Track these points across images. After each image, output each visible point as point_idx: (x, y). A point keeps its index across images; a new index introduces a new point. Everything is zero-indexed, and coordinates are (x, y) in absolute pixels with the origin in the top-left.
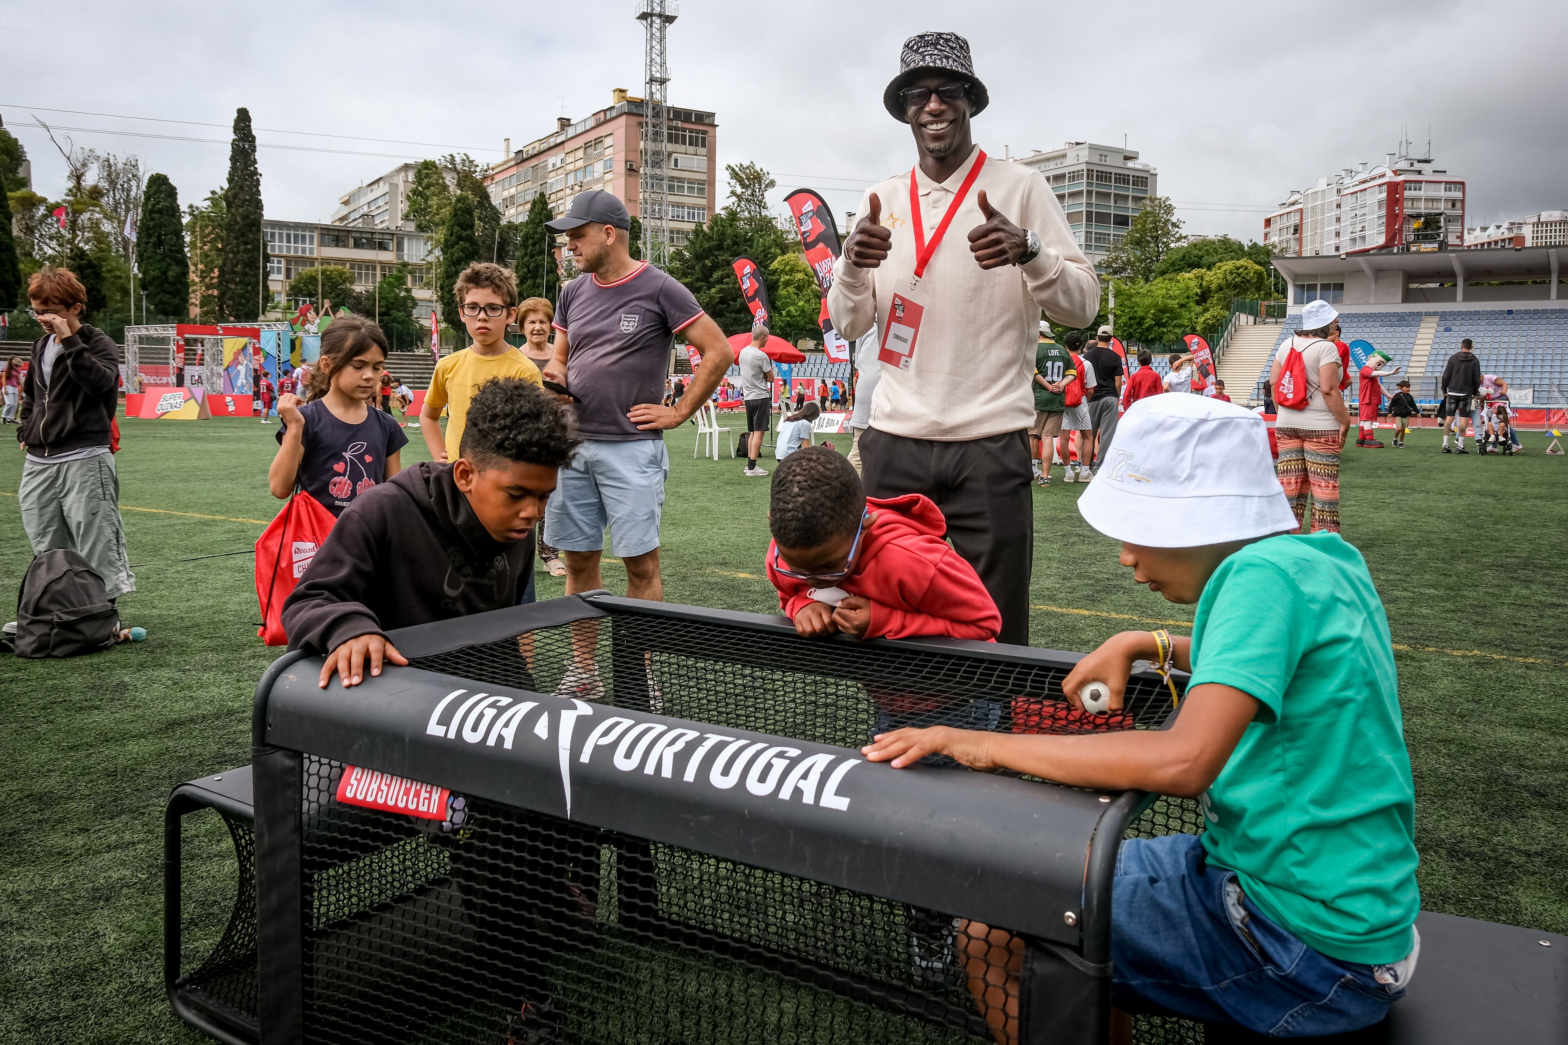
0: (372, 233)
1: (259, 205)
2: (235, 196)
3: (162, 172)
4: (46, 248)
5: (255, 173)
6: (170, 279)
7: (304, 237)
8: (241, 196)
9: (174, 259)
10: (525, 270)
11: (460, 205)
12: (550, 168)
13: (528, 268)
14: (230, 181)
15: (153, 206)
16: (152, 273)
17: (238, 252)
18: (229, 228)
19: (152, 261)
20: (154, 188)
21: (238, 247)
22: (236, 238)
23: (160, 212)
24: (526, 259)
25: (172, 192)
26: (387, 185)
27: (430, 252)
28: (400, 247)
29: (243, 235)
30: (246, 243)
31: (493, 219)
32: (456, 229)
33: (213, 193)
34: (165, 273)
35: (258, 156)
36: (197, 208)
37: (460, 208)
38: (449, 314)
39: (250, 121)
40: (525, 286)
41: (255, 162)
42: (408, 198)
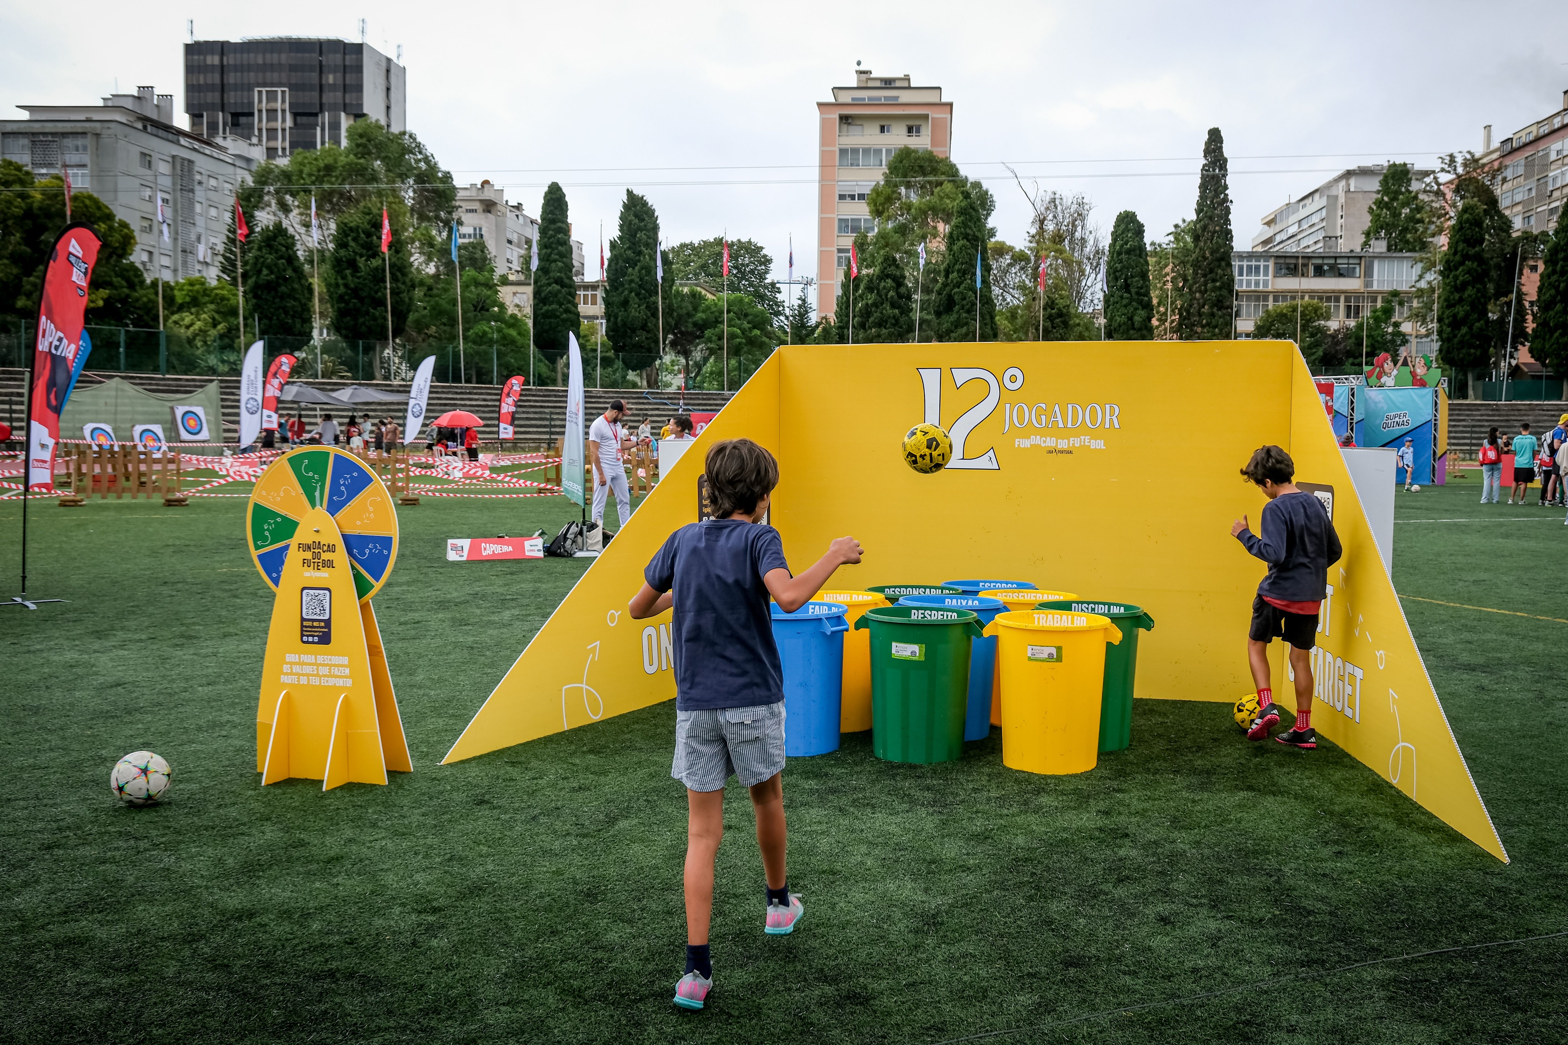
0: (1336, 258)
1: (1227, 235)
2: (1204, 228)
3: (1130, 209)
4: (1009, 298)
5: (1226, 200)
6: (1136, 325)
7: (1257, 268)
8: (1211, 228)
9: (1140, 302)
10: (1553, 292)
11: (1466, 216)
12: (1553, 156)
13: (1557, 288)
14: (1198, 212)
15: (1122, 246)
16: (1118, 319)
17: (1206, 291)
18: (1196, 265)
19: (1118, 306)
20: (1123, 226)
21: (1205, 285)
22: (1204, 276)
23: (1128, 252)
24: (1554, 278)
25: (1139, 230)
26: (1325, 198)
27: (1421, 277)
28: (1369, 273)
29: (1211, 271)
30: (1214, 281)
31: (1501, 229)
32: (1461, 246)
33: (1176, 226)
34: (1131, 319)
35: (1229, 180)
36: (1160, 245)
37: (1468, 220)
38: (1448, 352)
39: (1222, 142)
40: (1551, 313)
41: (1226, 187)
42: (1371, 211)
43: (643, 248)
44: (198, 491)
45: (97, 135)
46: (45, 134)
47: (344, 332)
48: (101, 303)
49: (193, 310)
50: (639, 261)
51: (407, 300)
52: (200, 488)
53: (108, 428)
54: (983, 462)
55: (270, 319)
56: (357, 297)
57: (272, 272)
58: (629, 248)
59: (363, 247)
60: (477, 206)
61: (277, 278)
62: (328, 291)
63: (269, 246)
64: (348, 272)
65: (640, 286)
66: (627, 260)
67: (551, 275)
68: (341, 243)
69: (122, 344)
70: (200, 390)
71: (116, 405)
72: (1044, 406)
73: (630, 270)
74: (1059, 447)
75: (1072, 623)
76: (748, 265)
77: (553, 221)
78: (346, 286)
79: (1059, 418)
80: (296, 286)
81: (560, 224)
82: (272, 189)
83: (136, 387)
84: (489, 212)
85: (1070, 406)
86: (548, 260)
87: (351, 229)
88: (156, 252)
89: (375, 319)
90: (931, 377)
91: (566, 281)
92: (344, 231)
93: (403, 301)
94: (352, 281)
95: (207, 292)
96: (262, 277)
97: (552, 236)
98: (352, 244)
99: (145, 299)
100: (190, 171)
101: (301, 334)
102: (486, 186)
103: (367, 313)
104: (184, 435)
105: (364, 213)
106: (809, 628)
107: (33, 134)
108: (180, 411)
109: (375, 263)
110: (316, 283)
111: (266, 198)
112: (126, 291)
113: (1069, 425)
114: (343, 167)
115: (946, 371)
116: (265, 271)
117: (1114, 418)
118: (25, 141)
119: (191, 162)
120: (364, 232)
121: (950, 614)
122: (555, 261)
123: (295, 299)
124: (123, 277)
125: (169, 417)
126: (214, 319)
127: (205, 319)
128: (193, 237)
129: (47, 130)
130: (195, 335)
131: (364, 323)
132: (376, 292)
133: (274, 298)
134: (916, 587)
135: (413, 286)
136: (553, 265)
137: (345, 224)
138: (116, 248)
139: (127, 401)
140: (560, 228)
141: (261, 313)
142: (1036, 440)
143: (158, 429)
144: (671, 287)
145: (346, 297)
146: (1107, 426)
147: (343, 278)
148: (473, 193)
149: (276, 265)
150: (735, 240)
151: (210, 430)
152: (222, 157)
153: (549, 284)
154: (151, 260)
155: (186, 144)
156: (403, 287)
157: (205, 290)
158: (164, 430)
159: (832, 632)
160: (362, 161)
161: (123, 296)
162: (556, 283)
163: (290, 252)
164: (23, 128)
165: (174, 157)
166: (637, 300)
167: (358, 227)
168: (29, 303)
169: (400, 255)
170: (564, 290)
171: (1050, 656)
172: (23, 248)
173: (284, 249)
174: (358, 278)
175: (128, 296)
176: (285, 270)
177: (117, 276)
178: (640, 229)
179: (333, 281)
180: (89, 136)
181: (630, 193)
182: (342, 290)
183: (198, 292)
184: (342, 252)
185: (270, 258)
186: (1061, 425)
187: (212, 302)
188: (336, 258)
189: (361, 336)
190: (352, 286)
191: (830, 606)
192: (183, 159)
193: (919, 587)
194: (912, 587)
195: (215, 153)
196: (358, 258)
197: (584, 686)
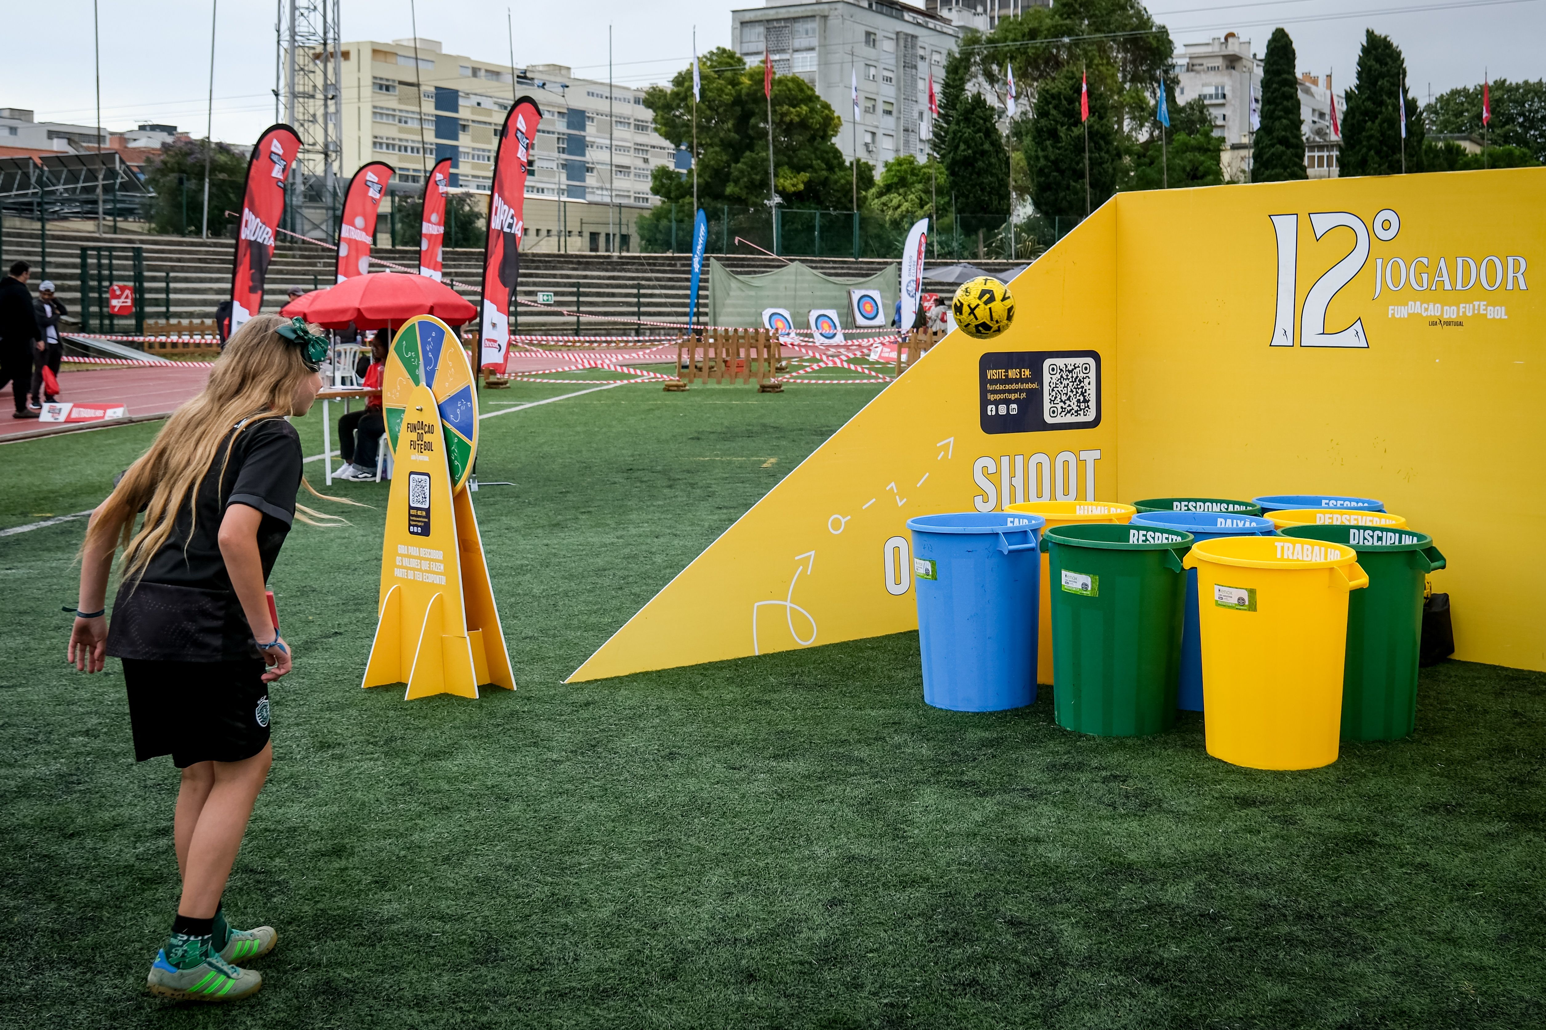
43: (1385, 97)
44: (792, 377)
45: (825, 17)
46: (778, 20)
47: (1044, 208)
48: (801, 187)
49: (901, 191)
50: (1381, 112)
51: (1110, 170)
52: (794, 374)
53: (786, 313)
54: (1348, 338)
55: (967, 197)
56: (1058, 170)
57: (969, 147)
58: (1368, 99)
59: (1064, 115)
60: (1219, 62)
61: (974, 153)
62: (1029, 164)
63: (967, 120)
64: (1048, 143)
65: (1381, 142)
66: (1366, 113)
67: (1275, 134)
68: (1042, 112)
69: (817, 228)
70: (879, 273)
71: (795, 290)
72: (1425, 261)
73: (1369, 124)
74: (1446, 317)
75: (1326, 558)
76: (1537, 111)
77: (1278, 73)
78: (1046, 158)
79: (1446, 277)
80: (993, 160)
81: (1285, 76)
82: (978, 59)
83: (814, 271)
84: (1234, 68)
85: (1460, 260)
86: (1271, 117)
87: (1053, 97)
88: (879, 133)
89: (1076, 193)
90: (1286, 226)
91: (1293, 141)
92: (1045, 99)
93: (1106, 172)
94: (1052, 153)
95: (914, 170)
96: (959, 152)
97: (1276, 90)
98: (1054, 112)
99: (843, 181)
100: (913, 47)
101: (998, 212)
102: (1230, 40)
103: (1068, 187)
104: (860, 321)
105: (1066, 77)
106: (981, 546)
107: (768, 21)
108: (856, 295)
109: (1076, 131)
110: (1017, 157)
111: (973, 69)
112: (825, 173)
113: (1459, 287)
114: (1048, 30)
115: (1303, 216)
116: (962, 146)
117: (1519, 275)
118: (760, 29)
119: (914, 37)
120: (1066, 99)
121: (1175, 537)
122: (1280, 118)
123: (992, 175)
124: (823, 160)
125: (846, 302)
126: (921, 199)
127: (912, 200)
128: (916, 115)
129: (780, 16)
130: (903, 217)
131: (1065, 198)
132: (1078, 164)
133: (971, 174)
134: (1217, 501)
135: (1119, 156)
136: (1277, 124)
137: (1047, 91)
138: (818, 130)
139: (806, 285)
140: (1286, 80)
141: (958, 191)
142: (1416, 307)
143: (832, 314)
144: (1420, 142)
145: (1046, 170)
146: (1510, 287)
147: (1043, 150)
148: (1216, 49)
149: (973, 139)
150: (1521, 82)
151: (886, 315)
152: (945, 30)
153: (1273, 145)
154: (874, 141)
155: (911, 19)
156: (1106, 156)
157: (914, 169)
158: (839, 315)
159: (1010, 552)
160: (1068, 22)
161: (822, 178)
162: (1281, 142)
163: (988, 124)
164: (759, 15)
165: (898, 33)
166: (1377, 159)
167: (1060, 93)
168: (737, 189)
169: (1105, 121)
170: (1289, 152)
171: (1241, 600)
172: (732, 134)
173: (981, 122)
174: (1059, 149)
175: (827, 178)
176: (982, 144)
177: (817, 158)
178: (1382, 76)
179: (1033, 153)
180: (817, 18)
181: (1370, 34)
182: (1042, 162)
183: (906, 171)
184: (1043, 122)
185: (968, 132)
186: (1448, 286)
187: (920, 182)
188: (1037, 128)
189: (1060, 211)
190: (1053, 158)
191: (1030, 518)
192: (906, 35)
193: (1221, 502)
194: (1212, 501)
195: (939, 25)
196: (1059, 127)
197: (788, 604)
